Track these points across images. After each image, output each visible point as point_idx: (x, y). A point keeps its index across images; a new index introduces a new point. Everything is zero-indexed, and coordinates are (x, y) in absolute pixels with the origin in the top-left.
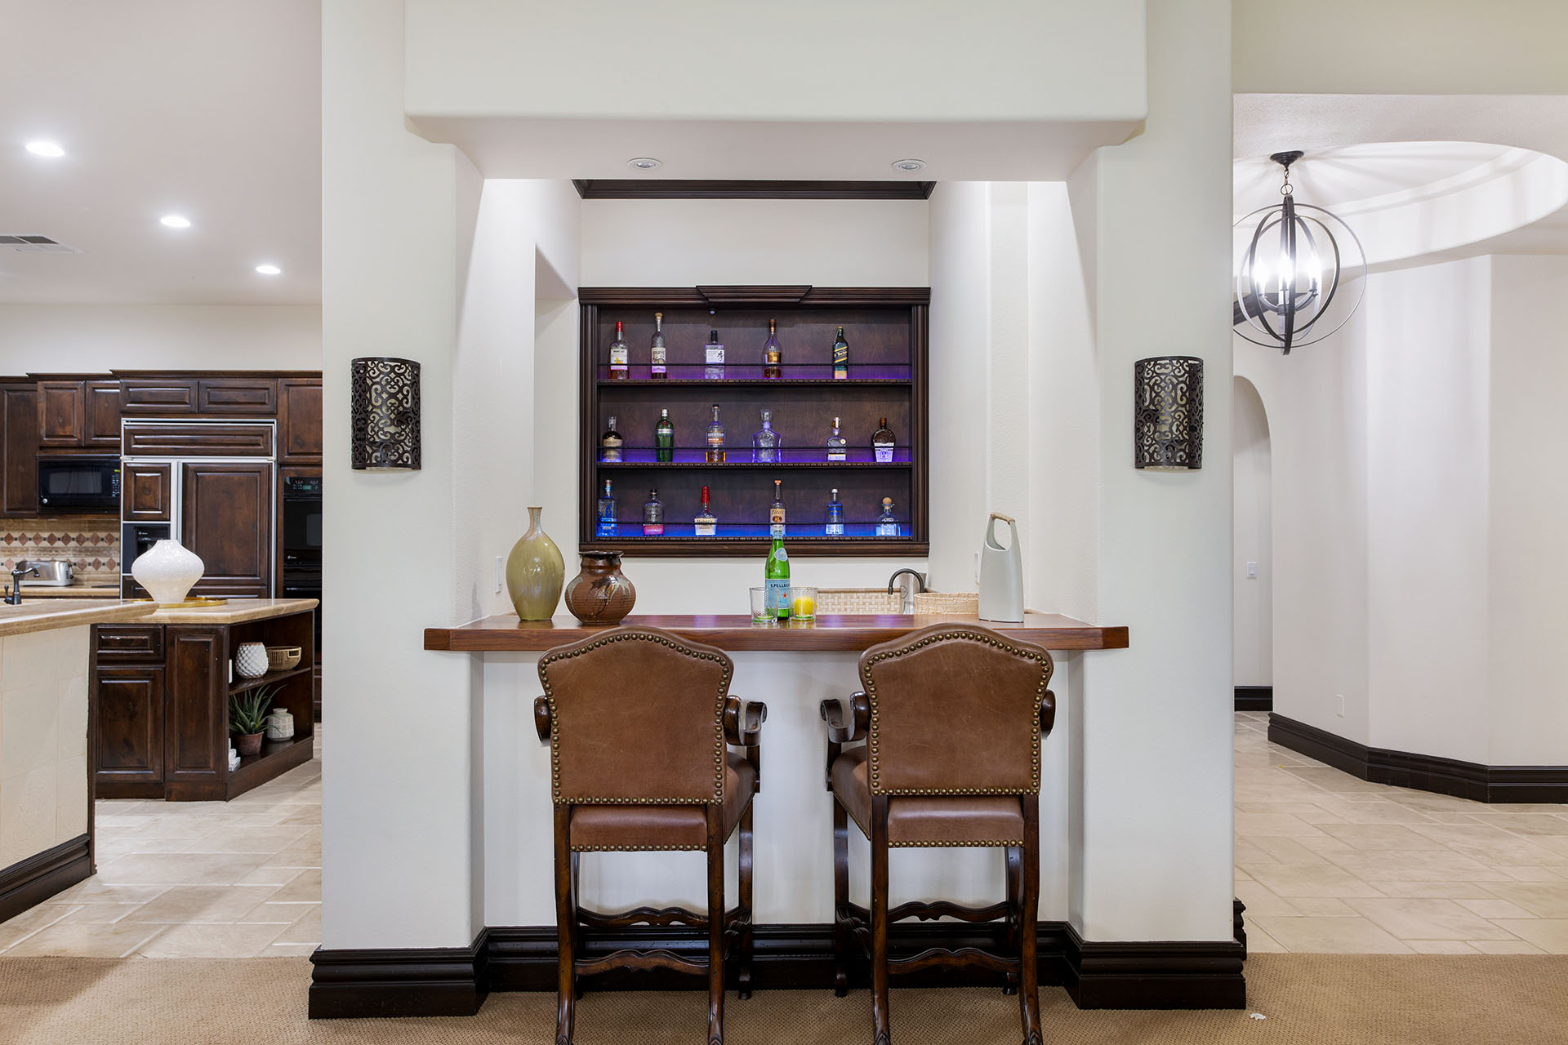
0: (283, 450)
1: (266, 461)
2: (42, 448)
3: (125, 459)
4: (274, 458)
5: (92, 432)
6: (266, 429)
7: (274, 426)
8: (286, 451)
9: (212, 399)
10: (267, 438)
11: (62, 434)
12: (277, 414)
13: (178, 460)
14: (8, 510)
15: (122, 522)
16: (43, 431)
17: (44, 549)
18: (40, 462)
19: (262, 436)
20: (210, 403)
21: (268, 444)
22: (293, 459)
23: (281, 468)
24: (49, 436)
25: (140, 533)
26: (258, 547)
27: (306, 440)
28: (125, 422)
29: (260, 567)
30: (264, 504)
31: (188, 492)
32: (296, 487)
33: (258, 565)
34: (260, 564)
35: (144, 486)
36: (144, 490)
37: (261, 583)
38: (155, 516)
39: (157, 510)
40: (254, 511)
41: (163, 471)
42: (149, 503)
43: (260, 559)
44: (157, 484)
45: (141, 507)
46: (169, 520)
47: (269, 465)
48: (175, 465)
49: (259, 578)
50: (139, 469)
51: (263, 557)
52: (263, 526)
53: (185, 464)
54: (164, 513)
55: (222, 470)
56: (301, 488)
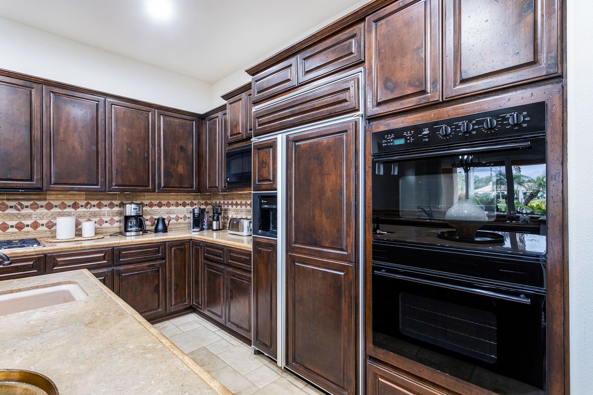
1: (353, 118)
2: (230, 144)
3: (254, 140)
4: (361, 113)
5: (248, 127)
7: (361, 76)
8: (374, 102)
10: (354, 91)
11: (235, 132)
12: (364, 60)
13: (282, 134)
15: (252, 192)
16: (228, 133)
18: (227, 153)
19: (348, 89)
20: (307, 72)
22: (383, 109)
23: (369, 123)
24: (231, 136)
25: (262, 201)
26: (345, 217)
27: (399, 81)
28: (254, 110)
29: (346, 240)
30: (350, 168)
31: (289, 161)
32: (385, 143)
33: (345, 238)
34: (347, 237)
35: (263, 162)
36: (263, 164)
37: (348, 259)
38: (269, 187)
39: (270, 180)
40: (341, 176)
41: (272, 145)
42: (265, 175)
43: (347, 231)
44: (269, 157)
45: (261, 179)
46: (276, 190)
47: (356, 122)
48: (281, 138)
49: (346, 253)
50: (261, 147)
51: (350, 229)
52: (349, 194)
53: (287, 137)
54: (274, 183)
55: (313, 136)
56: (392, 144)
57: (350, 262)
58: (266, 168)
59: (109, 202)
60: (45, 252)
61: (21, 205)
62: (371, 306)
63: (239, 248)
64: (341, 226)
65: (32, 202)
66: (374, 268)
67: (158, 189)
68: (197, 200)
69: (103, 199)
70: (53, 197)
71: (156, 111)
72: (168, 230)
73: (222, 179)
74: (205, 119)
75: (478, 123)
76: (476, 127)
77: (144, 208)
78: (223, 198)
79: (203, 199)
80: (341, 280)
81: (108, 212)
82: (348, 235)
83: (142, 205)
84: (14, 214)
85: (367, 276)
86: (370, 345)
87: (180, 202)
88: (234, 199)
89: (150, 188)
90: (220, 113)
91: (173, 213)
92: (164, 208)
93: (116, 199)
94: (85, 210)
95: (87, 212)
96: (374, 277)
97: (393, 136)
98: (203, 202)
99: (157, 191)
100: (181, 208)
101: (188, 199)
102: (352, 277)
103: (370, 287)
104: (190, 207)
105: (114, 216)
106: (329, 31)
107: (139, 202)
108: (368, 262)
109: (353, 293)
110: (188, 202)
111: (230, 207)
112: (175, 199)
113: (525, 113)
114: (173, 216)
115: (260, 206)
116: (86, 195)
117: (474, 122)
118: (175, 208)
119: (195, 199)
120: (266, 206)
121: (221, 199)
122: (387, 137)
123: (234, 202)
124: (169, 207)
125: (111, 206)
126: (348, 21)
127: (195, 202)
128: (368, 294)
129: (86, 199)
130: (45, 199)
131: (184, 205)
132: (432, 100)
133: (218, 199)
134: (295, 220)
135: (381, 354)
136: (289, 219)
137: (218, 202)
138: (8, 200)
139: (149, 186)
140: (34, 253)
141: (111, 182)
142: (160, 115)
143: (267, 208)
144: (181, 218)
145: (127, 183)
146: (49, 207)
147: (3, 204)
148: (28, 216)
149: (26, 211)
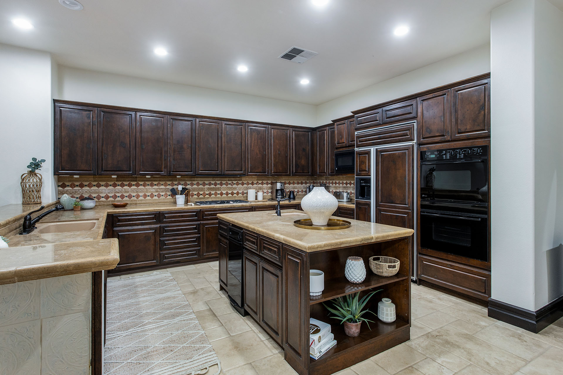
0: (420, 136)
1: (411, 144)
2: (337, 148)
3: (356, 149)
4: (415, 141)
5: (350, 140)
6: (411, 126)
7: (415, 124)
8: (422, 137)
9: (388, 116)
10: (412, 131)
11: (341, 142)
12: (417, 117)
13: (374, 147)
14: (330, 173)
15: (355, 177)
16: (336, 142)
18: (335, 154)
19: (409, 130)
20: (387, 118)
21: (412, 134)
22: (426, 141)
23: (419, 146)
24: (338, 144)
25: (361, 182)
26: (407, 189)
27: (433, 129)
28: (356, 133)
29: (408, 200)
30: (410, 167)
31: (378, 162)
32: (426, 156)
33: (407, 199)
34: (408, 199)
35: (362, 161)
36: (362, 162)
37: (409, 209)
38: (366, 174)
39: (366, 171)
40: (405, 170)
41: (368, 153)
42: (364, 168)
43: (408, 196)
44: (366, 159)
45: (361, 170)
46: (370, 176)
47: (413, 146)
48: (373, 150)
49: (408, 206)
50: (360, 153)
51: (410, 195)
52: (409, 178)
53: (376, 149)
54: (369, 172)
55: (391, 150)
56: (429, 157)
57: (410, 210)
58: (364, 164)
59: (266, 181)
60: (252, 206)
61: (233, 183)
62: (420, 230)
63: (345, 207)
64: (405, 194)
65: (236, 182)
66: (421, 212)
67: (292, 174)
68: (308, 180)
69: (264, 180)
70: (244, 179)
71: (291, 129)
72: (296, 198)
73: (329, 168)
74: (316, 130)
75: (464, 151)
76: (463, 152)
77: (286, 185)
78: (326, 179)
79: (312, 180)
80: (405, 219)
81: (266, 187)
82: (409, 198)
83: (285, 183)
84: (230, 187)
85: (418, 216)
86: (420, 248)
87: (300, 182)
88: (333, 180)
89: (288, 173)
90: (328, 128)
91: (296, 188)
92: (291, 185)
93: (269, 180)
94: (257, 186)
95: (257, 187)
96: (421, 215)
98: (312, 181)
99: (291, 175)
100: (300, 185)
101: (304, 180)
102: (411, 217)
103: (419, 221)
104: (305, 185)
105: (269, 190)
107: (283, 181)
108: (418, 210)
109: (411, 224)
110: (304, 182)
111: (331, 185)
112: (297, 180)
113: (481, 149)
114: (296, 190)
115: (360, 184)
116: (257, 177)
117: (463, 150)
118: (297, 185)
119: (307, 180)
120: (364, 184)
121: (324, 180)
122: (427, 154)
123: (334, 182)
124: (294, 185)
125: (267, 184)
127: (308, 182)
128: (418, 224)
129: (257, 180)
130: (241, 180)
131: (302, 183)
132: (447, 139)
133: (322, 180)
134: (381, 191)
135: (424, 251)
136: (378, 191)
137: (321, 182)
138: (229, 180)
139: (288, 172)
140: (249, 206)
141: (271, 171)
142: (293, 131)
143: (364, 185)
144: (300, 192)
145: (278, 171)
146: (243, 184)
147: (227, 182)
148: (235, 188)
149: (235, 186)
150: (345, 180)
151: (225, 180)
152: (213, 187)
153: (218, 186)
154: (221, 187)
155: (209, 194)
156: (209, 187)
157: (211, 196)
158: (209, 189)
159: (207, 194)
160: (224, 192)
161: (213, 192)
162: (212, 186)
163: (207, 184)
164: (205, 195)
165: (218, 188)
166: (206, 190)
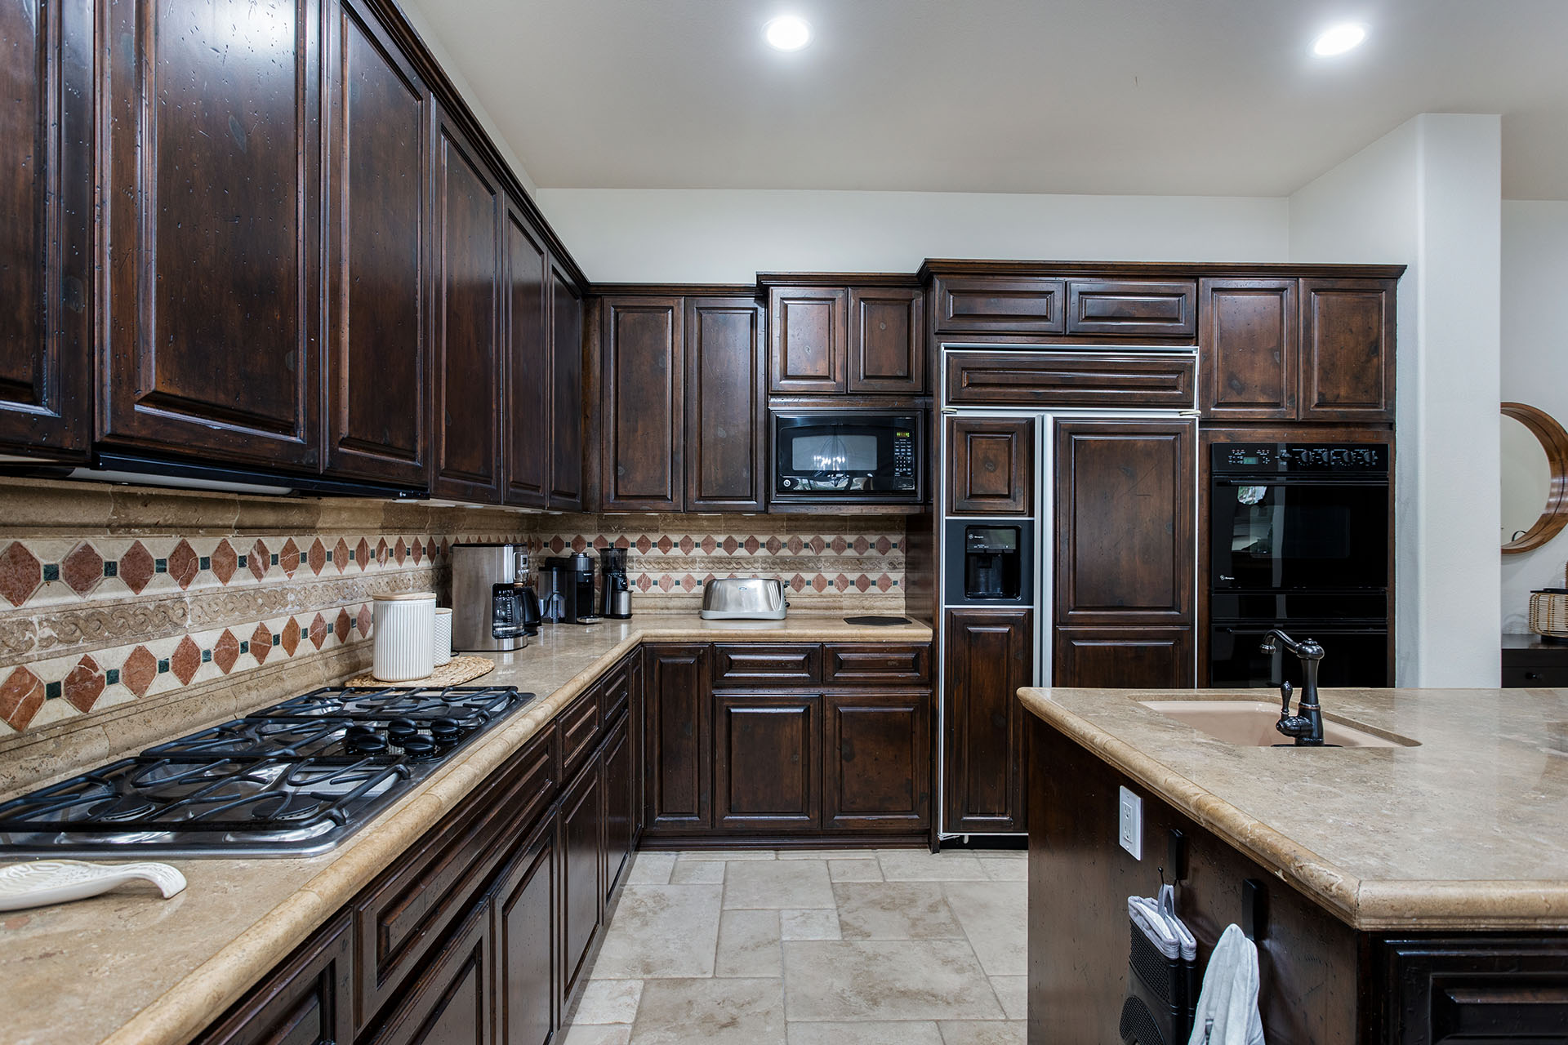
0: (1210, 398)
1: (1184, 416)
3: (950, 410)
4: (1195, 411)
6: (1185, 363)
8: (1214, 400)
9: (1092, 311)
10: (1186, 377)
11: (810, 373)
12: (1198, 337)
13: (1046, 413)
14: (699, 498)
15: (945, 517)
16: (776, 370)
17: (720, 561)
19: (1180, 373)
21: (1187, 386)
22: (1225, 413)
23: (1209, 428)
24: (789, 377)
25: (971, 536)
27: (1248, 382)
29: (1179, 593)
30: (1187, 489)
32: (1233, 459)
33: (1176, 591)
34: (1179, 590)
35: (987, 457)
36: (987, 463)
37: (1182, 621)
38: (1004, 508)
39: (1005, 496)
40: (1170, 499)
41: (1017, 430)
42: (994, 486)
43: (1179, 580)
44: (1008, 452)
45: (980, 492)
46: (1030, 515)
47: (1190, 423)
48: (1040, 422)
49: (1178, 613)
50: (979, 430)
51: (1185, 577)
52: (1185, 526)
53: (1055, 420)
54: (1018, 502)
55: (1116, 430)
56: (1241, 462)
58: (998, 472)
63: (874, 640)
67: (549, 498)
71: (549, 253)
74: (598, 297)
80: (1170, 654)
82: (1181, 587)
84: (245, 592)
89: (542, 494)
90: (681, 299)
94: (379, 568)
95: (381, 574)
97: (1243, 452)
102: (1188, 646)
106: (1141, 270)
108: (1201, 623)
109: (1190, 668)
113: (1372, 452)
115: (966, 545)
122: (1235, 452)
126: (1176, 271)
130: (313, 529)
132: (1288, 417)
138: (241, 529)
146: (318, 559)
147: (224, 548)
148: (276, 599)
149: (275, 577)
150: (725, 534)
151: (213, 529)
152: (118, 604)
153: (161, 587)
154: (180, 599)
155: (71, 679)
156: (74, 599)
157: (95, 707)
158: (73, 626)
159: (54, 691)
160: (206, 640)
161: (112, 657)
162: (109, 592)
163: (52, 574)
164: (32, 707)
165: (162, 608)
166: (49, 641)
